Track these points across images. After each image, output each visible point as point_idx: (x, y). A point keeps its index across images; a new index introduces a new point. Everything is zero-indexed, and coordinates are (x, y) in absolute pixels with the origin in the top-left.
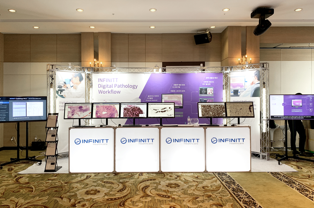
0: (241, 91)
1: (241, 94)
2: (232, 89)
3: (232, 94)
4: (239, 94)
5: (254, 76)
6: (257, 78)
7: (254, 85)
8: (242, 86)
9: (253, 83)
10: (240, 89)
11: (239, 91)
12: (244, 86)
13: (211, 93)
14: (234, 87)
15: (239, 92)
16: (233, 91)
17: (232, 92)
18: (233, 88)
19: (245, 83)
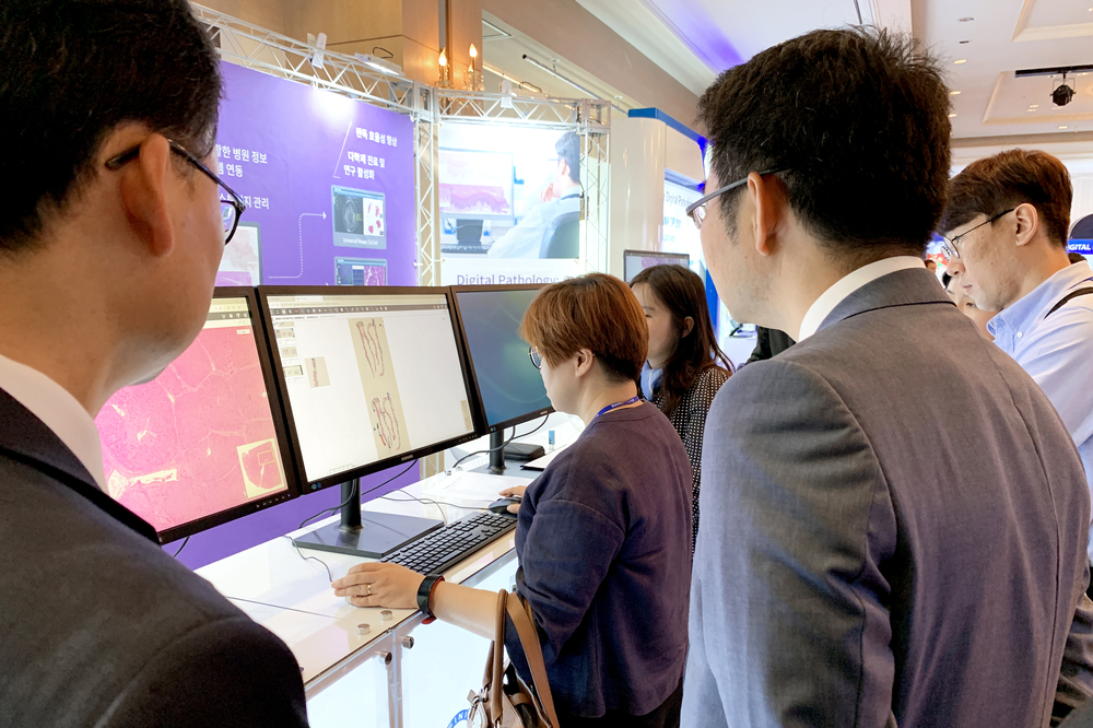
0: (494, 228)
1: (496, 242)
2: (451, 213)
3: (452, 240)
4: (484, 240)
5: (557, 156)
6: (568, 170)
7: (554, 199)
8: (498, 204)
9: (549, 192)
10: (489, 217)
11: (487, 225)
12: (509, 202)
13: (377, 232)
14: (458, 201)
15: (487, 234)
16: (454, 225)
17: (448, 232)
18: (454, 211)
19: (517, 186)
